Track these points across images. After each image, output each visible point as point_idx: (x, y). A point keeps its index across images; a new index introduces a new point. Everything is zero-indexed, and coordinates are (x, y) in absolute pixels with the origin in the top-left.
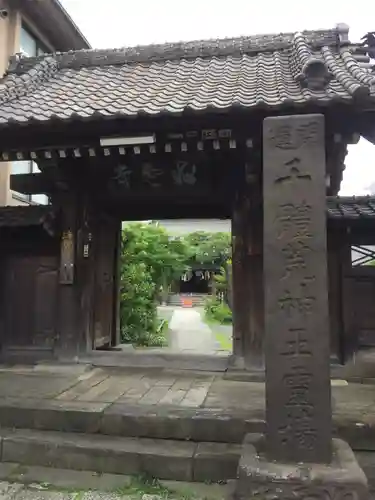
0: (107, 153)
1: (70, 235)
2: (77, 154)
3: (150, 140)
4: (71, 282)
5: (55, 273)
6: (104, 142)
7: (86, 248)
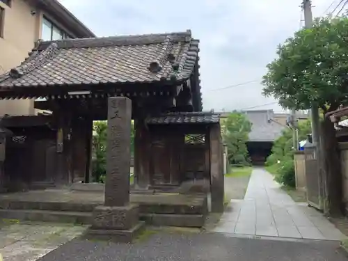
0: (71, 97)
1: (61, 130)
2: (59, 97)
3: (88, 93)
4: (61, 151)
5: (54, 147)
6: (69, 93)
7: (69, 136)
